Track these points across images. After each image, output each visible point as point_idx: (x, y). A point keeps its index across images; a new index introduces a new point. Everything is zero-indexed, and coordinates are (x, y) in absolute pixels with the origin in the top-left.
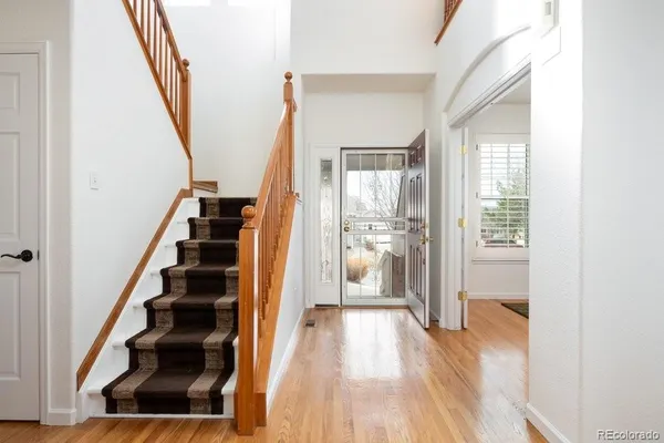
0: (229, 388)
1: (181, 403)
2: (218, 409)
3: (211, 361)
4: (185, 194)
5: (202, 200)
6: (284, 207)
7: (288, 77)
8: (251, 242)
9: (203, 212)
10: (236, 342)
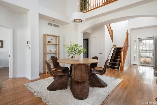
0: (119, 67)
1: (114, 68)
2: (118, 69)
3: (117, 65)
4: (113, 47)
5: (115, 48)
6: (126, 49)
7: (127, 31)
8: (122, 53)
9: (115, 50)
10: (120, 63)
